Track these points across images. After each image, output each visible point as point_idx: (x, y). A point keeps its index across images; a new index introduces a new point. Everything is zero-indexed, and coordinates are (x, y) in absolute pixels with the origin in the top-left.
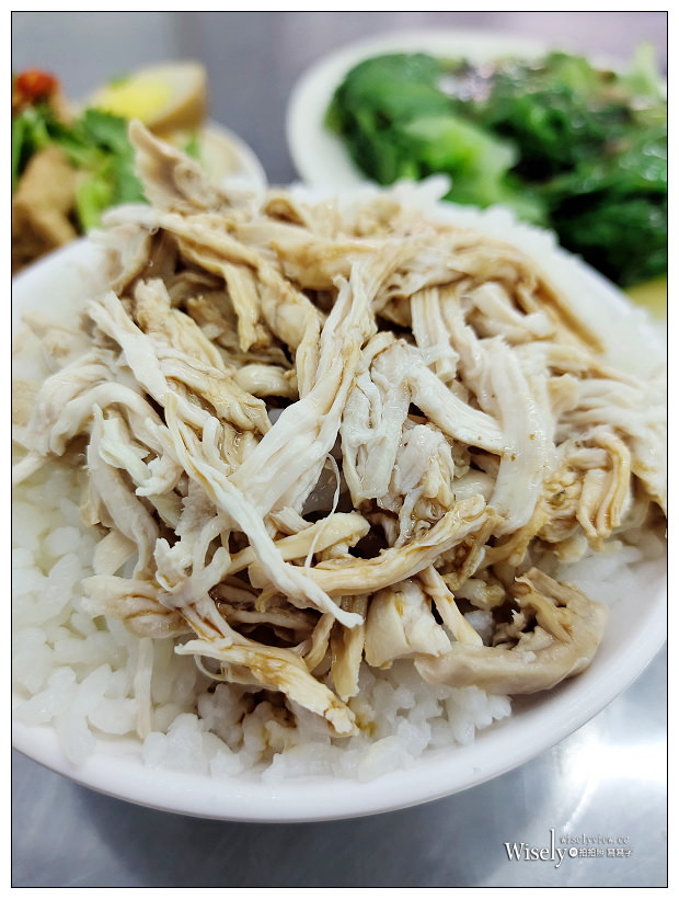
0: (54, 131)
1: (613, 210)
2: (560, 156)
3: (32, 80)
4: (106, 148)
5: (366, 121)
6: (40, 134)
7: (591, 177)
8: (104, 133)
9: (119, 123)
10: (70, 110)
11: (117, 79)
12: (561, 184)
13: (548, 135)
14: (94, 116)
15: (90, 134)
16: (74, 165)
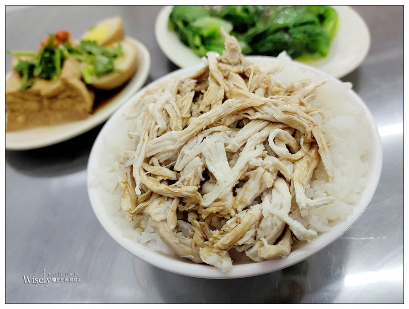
0: (70, 51)
1: (270, 37)
2: (249, 22)
3: (61, 35)
4: (90, 53)
5: (180, 24)
6: (66, 53)
7: (260, 27)
8: (89, 48)
9: (94, 43)
10: (75, 42)
11: (91, 28)
12: (251, 32)
13: (244, 15)
14: (84, 43)
15: (84, 49)
16: (80, 61)
